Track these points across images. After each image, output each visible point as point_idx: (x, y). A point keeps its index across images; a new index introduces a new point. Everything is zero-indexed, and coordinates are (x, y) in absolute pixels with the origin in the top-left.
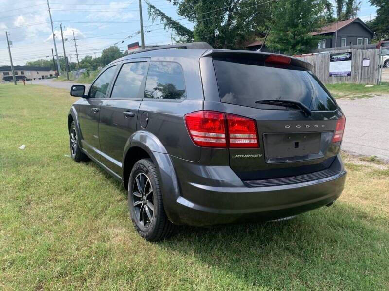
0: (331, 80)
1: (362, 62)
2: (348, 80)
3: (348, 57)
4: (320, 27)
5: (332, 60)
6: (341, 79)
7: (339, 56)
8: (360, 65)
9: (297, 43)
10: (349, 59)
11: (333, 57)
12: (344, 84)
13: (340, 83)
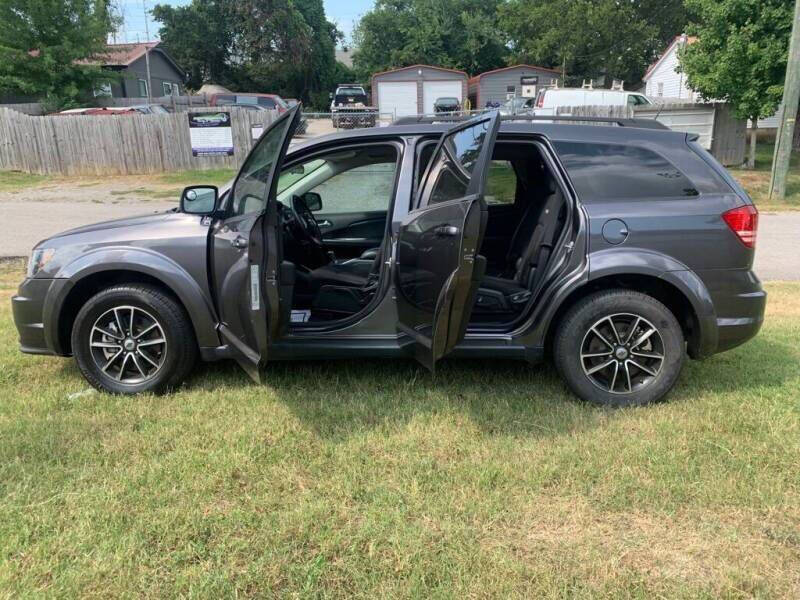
0: (198, 164)
1: (251, 131)
2: (230, 163)
3: (225, 120)
4: (105, 52)
5: (194, 124)
6: (217, 162)
7: (207, 118)
8: (248, 137)
9: (66, 80)
10: (227, 124)
11: (195, 118)
12: (224, 170)
13: (217, 168)
